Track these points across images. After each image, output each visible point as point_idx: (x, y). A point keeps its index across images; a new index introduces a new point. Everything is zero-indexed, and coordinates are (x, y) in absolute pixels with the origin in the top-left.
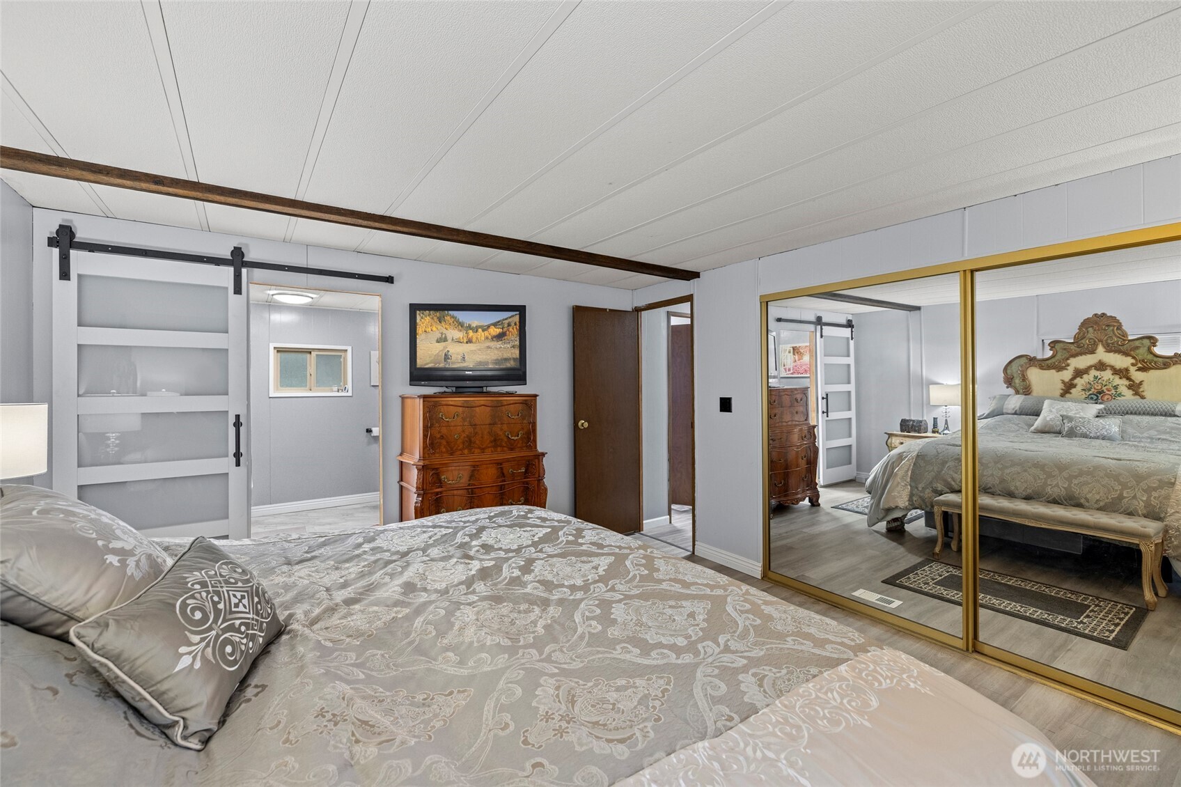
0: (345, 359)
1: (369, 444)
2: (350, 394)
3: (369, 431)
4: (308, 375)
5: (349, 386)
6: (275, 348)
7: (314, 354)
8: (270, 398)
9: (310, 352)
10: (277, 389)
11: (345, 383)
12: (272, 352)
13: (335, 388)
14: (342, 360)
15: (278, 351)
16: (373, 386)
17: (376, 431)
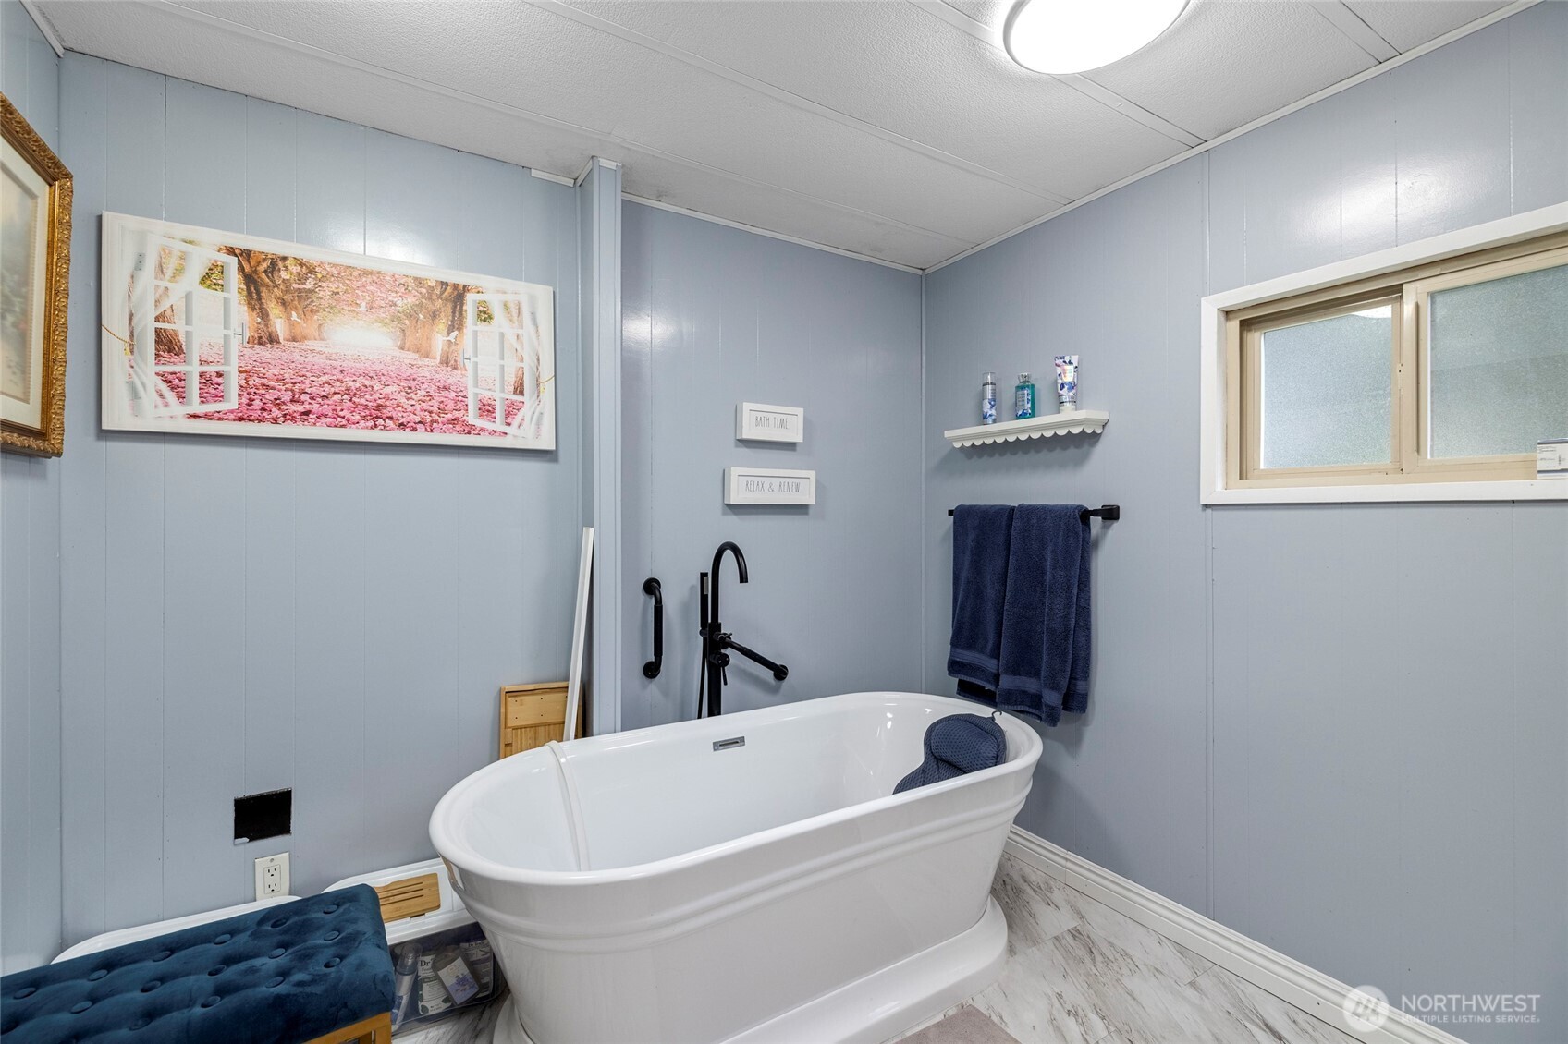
10: (1241, 475)
15: (1245, 323)
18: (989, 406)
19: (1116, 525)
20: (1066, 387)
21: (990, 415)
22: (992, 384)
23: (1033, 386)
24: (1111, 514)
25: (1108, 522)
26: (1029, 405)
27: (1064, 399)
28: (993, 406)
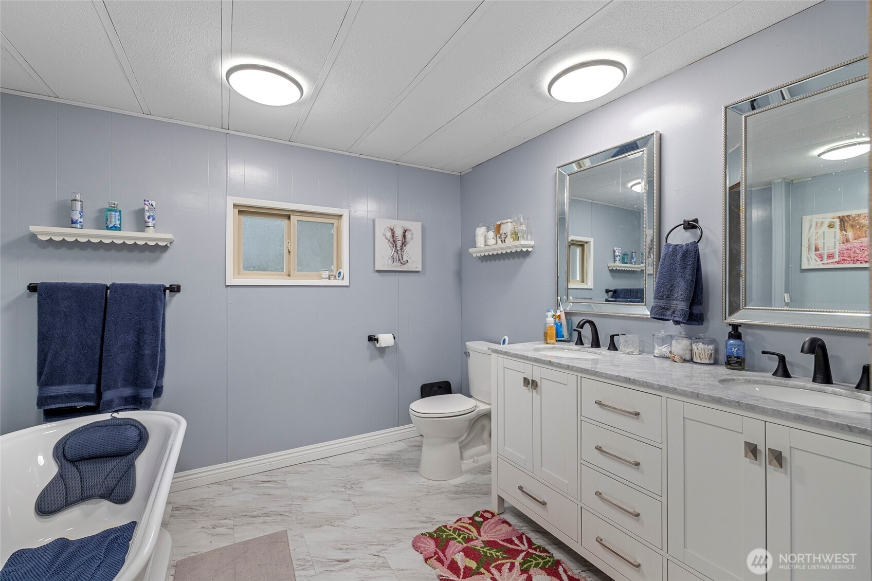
0: (339, 230)
1: (372, 358)
2: (346, 282)
3: (372, 339)
4: (286, 252)
5: (345, 270)
6: (235, 206)
7: (294, 218)
8: (227, 286)
9: (289, 217)
10: (238, 273)
11: (339, 266)
12: (231, 213)
13: (325, 274)
14: (334, 231)
15: (240, 211)
16: (378, 271)
17: (386, 340)
18: (79, 216)
19: (178, 295)
20: (151, 218)
21: (80, 222)
22: (80, 201)
23: (120, 211)
24: (175, 289)
25: (173, 293)
26: (119, 222)
27: (150, 224)
28: (82, 216)
